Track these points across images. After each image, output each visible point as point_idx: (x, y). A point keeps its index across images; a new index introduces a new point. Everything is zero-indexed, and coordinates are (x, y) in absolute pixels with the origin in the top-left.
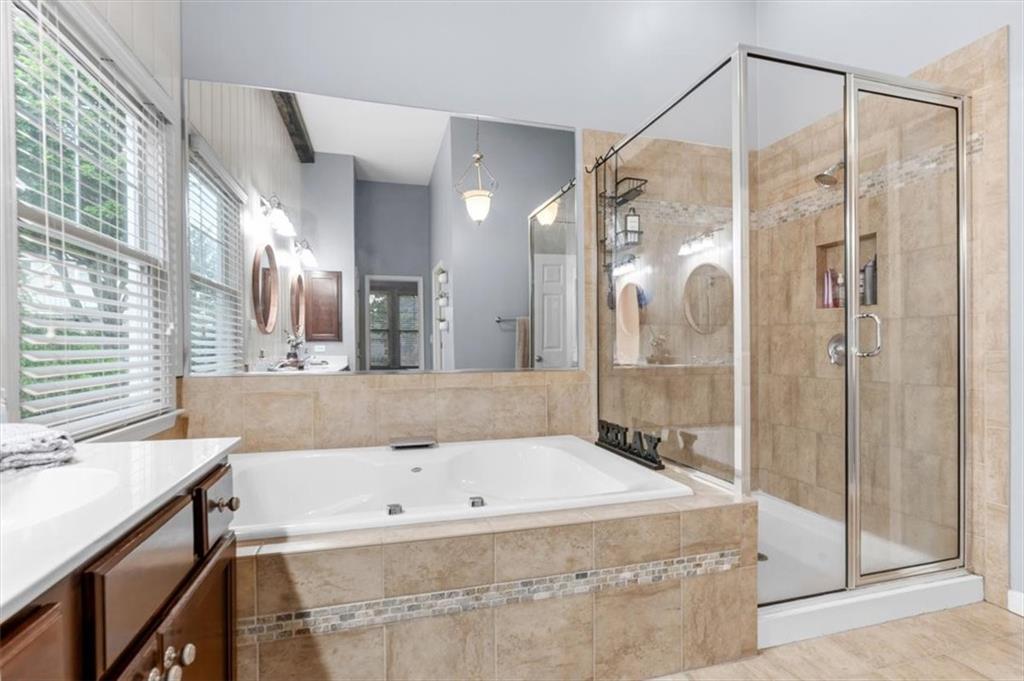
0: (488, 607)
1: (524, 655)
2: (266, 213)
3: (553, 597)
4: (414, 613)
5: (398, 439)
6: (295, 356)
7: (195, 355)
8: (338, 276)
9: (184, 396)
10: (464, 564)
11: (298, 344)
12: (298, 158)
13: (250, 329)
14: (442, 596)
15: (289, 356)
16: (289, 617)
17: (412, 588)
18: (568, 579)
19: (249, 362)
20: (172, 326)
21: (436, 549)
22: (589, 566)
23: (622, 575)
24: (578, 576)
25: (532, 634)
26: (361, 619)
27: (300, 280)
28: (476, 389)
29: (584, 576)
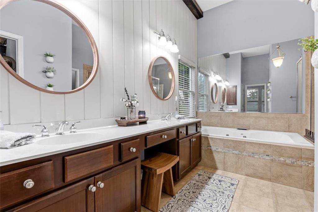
0: (244, 155)
1: (252, 167)
2: (215, 76)
3: (260, 158)
4: (229, 152)
5: (239, 127)
6: (222, 108)
7: (199, 108)
8: (236, 87)
9: (198, 115)
10: (239, 146)
11: (223, 106)
12: (224, 57)
13: (211, 102)
14: (234, 150)
15: (221, 108)
16: (208, 146)
17: (229, 147)
18: (264, 155)
19: (210, 110)
20: (196, 103)
21: (233, 142)
22: (270, 154)
23: (280, 159)
24: (266, 155)
25: (254, 164)
26: (220, 150)
27: (225, 89)
28: (262, 117)
29: (269, 156)
